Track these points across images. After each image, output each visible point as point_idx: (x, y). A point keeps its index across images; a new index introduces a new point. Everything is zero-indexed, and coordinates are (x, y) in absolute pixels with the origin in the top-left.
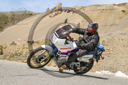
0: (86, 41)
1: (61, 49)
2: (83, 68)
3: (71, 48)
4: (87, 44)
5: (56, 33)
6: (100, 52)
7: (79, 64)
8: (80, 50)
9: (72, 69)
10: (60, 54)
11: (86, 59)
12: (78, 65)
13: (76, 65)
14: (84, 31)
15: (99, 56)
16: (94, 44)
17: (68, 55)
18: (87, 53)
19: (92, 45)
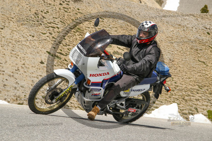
0: (136, 58)
1: (91, 75)
2: (132, 110)
3: (108, 73)
4: (138, 65)
5: (80, 46)
6: (162, 79)
7: (124, 103)
8: (124, 75)
9: (110, 113)
10: (88, 85)
11: (136, 92)
12: (122, 104)
13: (118, 105)
14: (132, 40)
15: (161, 85)
16: (150, 63)
17: (103, 86)
18: (137, 82)
19: (148, 66)
